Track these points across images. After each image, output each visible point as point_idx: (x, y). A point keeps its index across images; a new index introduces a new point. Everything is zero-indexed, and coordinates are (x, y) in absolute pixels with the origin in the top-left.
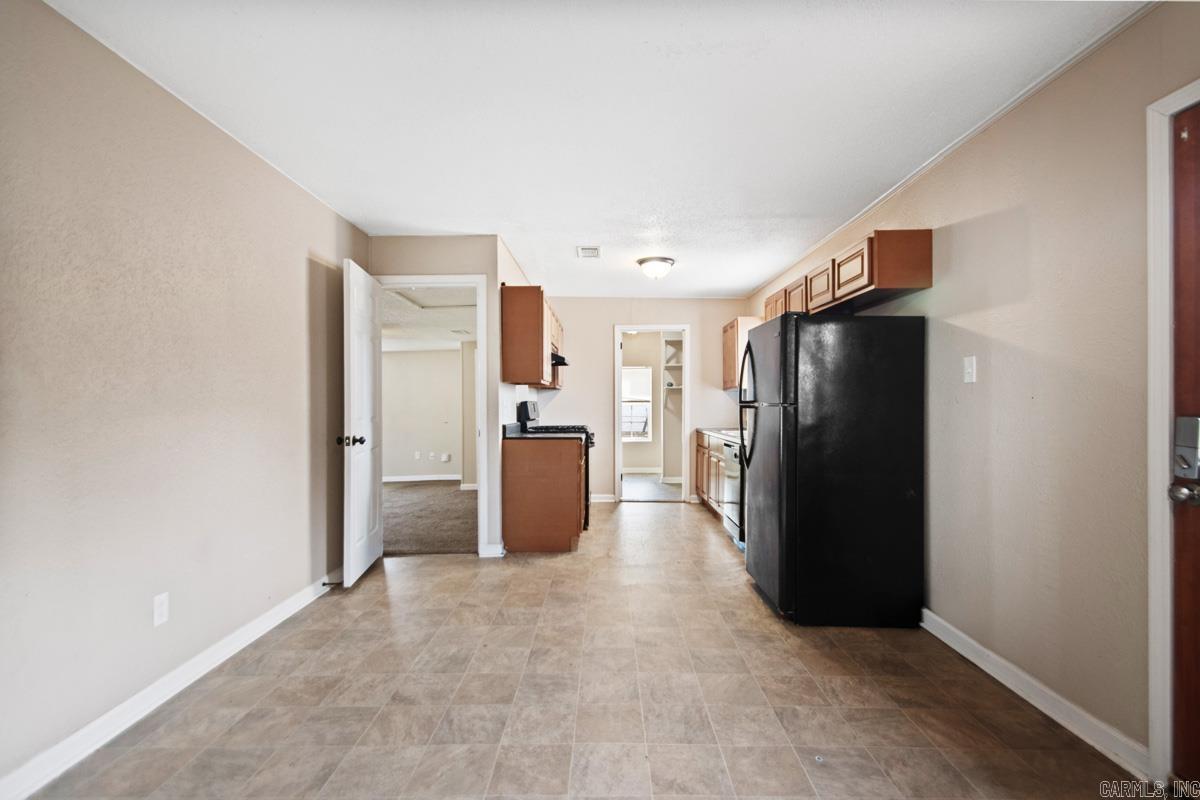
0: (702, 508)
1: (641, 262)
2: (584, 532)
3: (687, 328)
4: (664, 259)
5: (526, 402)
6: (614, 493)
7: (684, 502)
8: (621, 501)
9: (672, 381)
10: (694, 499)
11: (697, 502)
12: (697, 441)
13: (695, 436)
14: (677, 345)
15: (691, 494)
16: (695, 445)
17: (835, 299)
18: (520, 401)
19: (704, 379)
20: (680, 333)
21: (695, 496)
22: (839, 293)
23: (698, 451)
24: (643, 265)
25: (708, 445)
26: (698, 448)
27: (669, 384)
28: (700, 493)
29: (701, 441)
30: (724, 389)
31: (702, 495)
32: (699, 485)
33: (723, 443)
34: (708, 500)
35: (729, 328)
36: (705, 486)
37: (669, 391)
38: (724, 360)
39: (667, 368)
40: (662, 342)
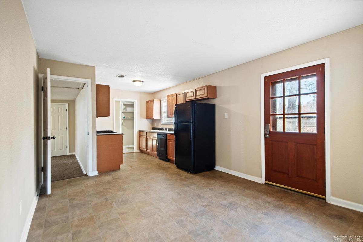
0: (141, 153)
1: (134, 81)
3: (136, 101)
4: (141, 81)
9: (124, 116)
11: (139, 152)
13: (138, 132)
14: (132, 105)
16: (138, 135)
17: (195, 98)
19: (141, 116)
20: (134, 102)
21: (138, 150)
22: (196, 97)
24: (134, 82)
25: (146, 135)
26: (140, 136)
27: (124, 117)
28: (142, 149)
29: (141, 134)
30: (147, 119)
31: (143, 149)
32: (141, 147)
33: (156, 134)
34: (146, 150)
35: (150, 102)
36: (144, 147)
37: (125, 119)
38: (147, 111)
39: (123, 112)
40: (121, 104)
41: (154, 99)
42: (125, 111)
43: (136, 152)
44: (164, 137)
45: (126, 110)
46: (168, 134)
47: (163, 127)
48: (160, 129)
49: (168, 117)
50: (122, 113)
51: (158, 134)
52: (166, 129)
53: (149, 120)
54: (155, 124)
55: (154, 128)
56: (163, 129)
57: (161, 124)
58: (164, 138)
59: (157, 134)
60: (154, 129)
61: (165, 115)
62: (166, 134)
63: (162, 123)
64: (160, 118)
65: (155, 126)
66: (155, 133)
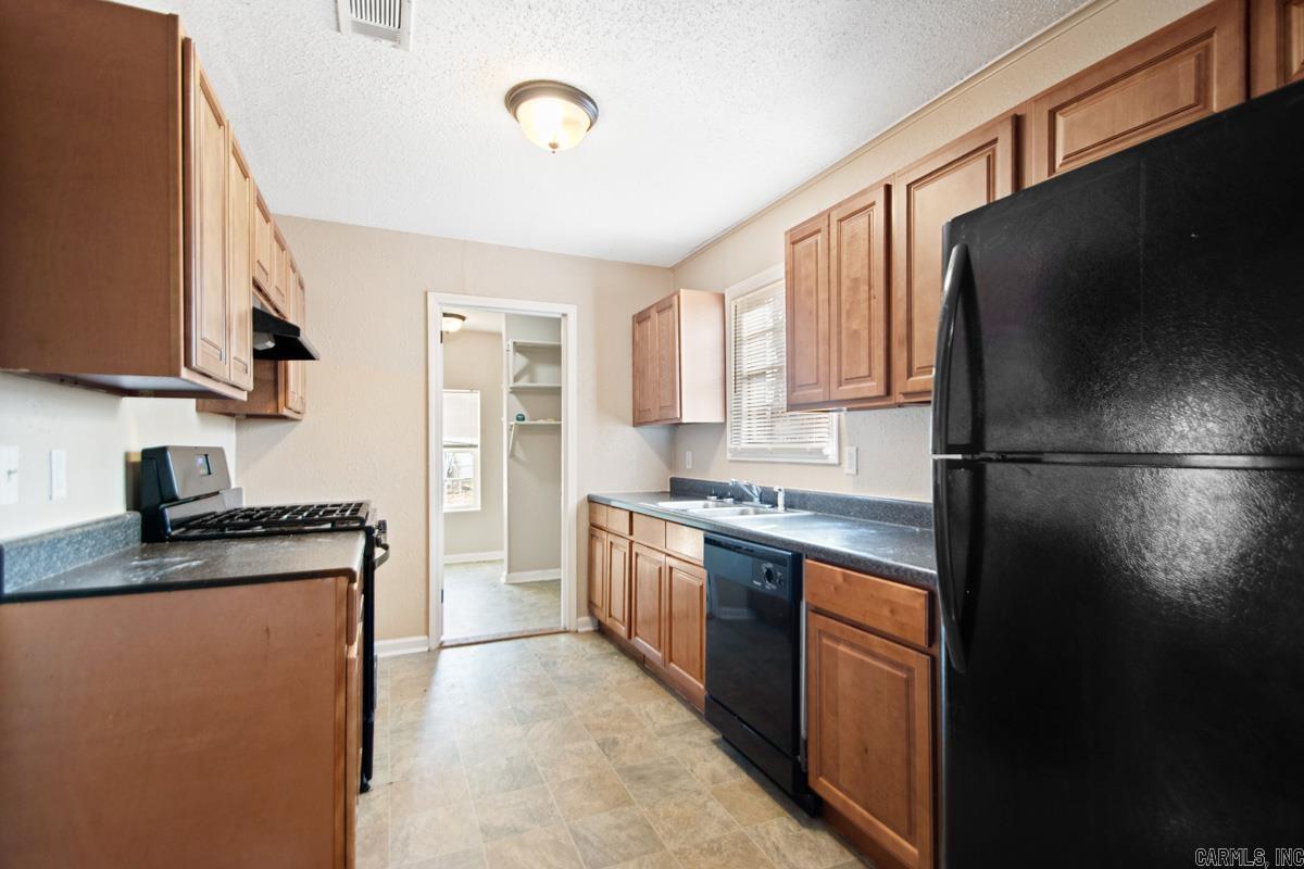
0: (598, 641)
2: (363, 798)
3: (572, 311)
5: (163, 450)
6: (427, 634)
7: (565, 632)
8: (442, 647)
9: (524, 412)
10: (586, 624)
11: (591, 628)
12: (591, 518)
13: (585, 508)
14: (553, 354)
15: (578, 615)
16: (585, 524)
18: (136, 447)
19: (602, 407)
21: (586, 619)
23: (592, 536)
25: (627, 531)
26: (594, 530)
27: (521, 418)
28: (603, 616)
29: (601, 520)
30: (637, 423)
31: (608, 622)
32: (598, 600)
33: (700, 536)
34: (630, 637)
35: (653, 313)
36: (619, 608)
37: (522, 429)
38: (638, 373)
39: (515, 391)
40: (505, 348)
41: (683, 292)
42: (523, 383)
43: (573, 628)
44: (769, 575)
45: (532, 381)
46: (807, 562)
47: (743, 482)
48: (721, 492)
49: (792, 407)
50: (513, 397)
51: (716, 540)
52: (769, 498)
53: (646, 430)
54: (689, 455)
55: (683, 481)
56: (739, 496)
57: (729, 456)
58: (769, 586)
59: (707, 541)
60: (681, 489)
61: (763, 394)
62: (796, 558)
63: (735, 452)
64: (719, 419)
65: (690, 472)
66: (692, 524)
